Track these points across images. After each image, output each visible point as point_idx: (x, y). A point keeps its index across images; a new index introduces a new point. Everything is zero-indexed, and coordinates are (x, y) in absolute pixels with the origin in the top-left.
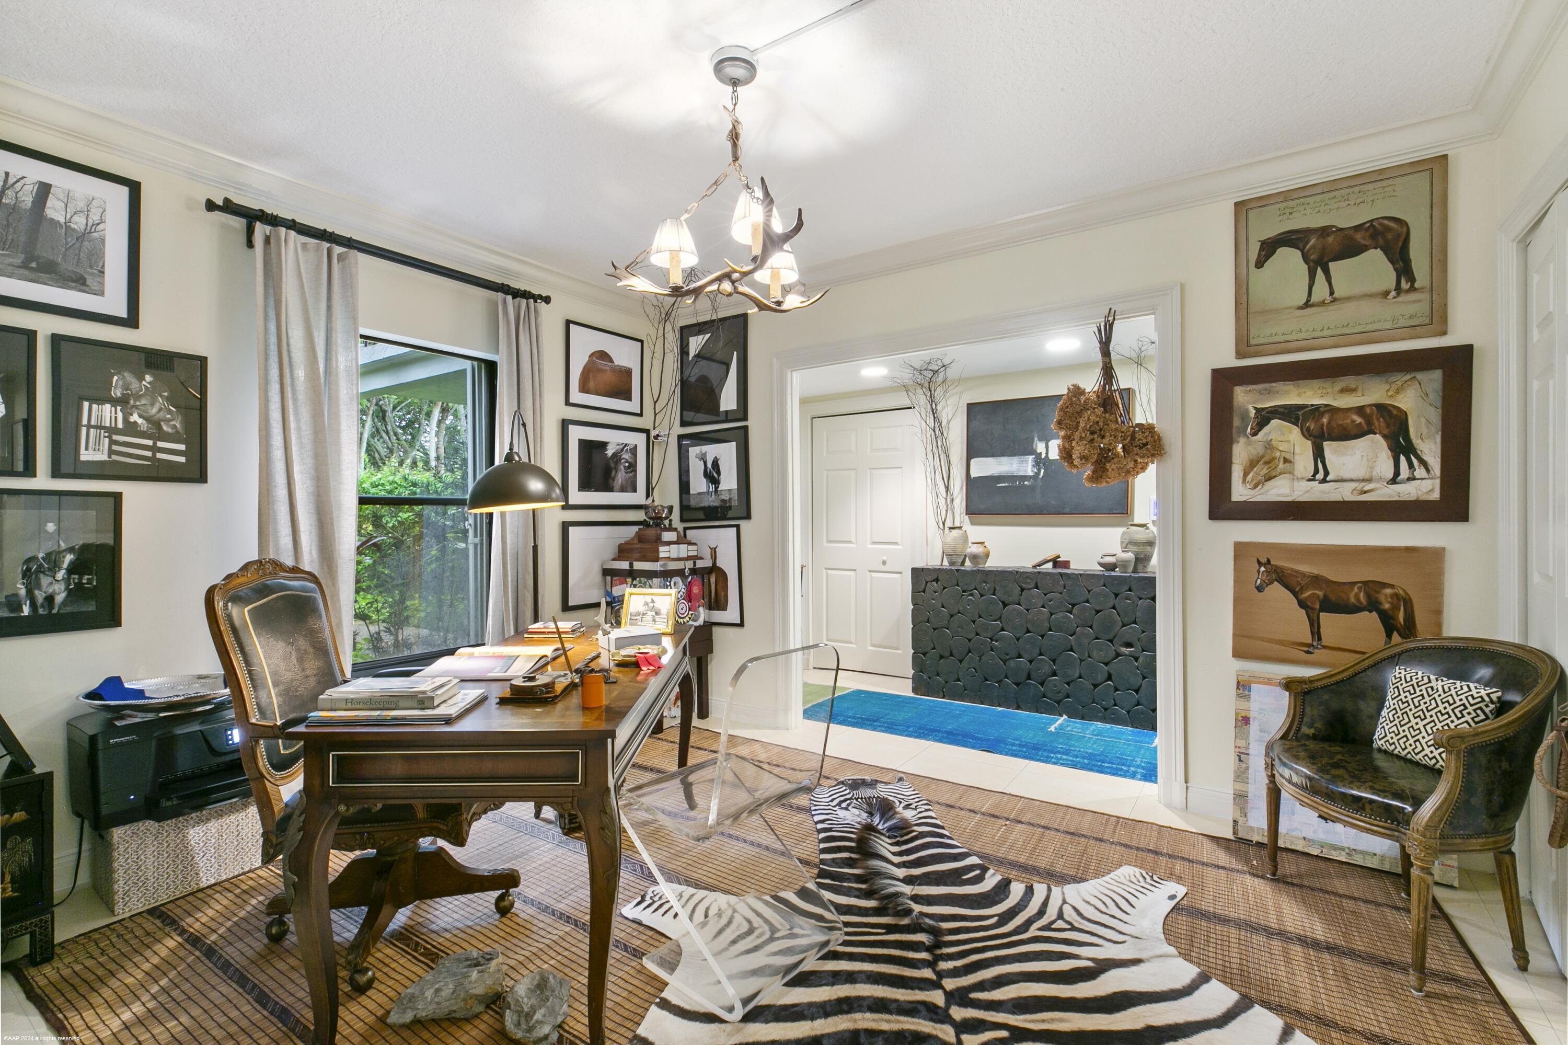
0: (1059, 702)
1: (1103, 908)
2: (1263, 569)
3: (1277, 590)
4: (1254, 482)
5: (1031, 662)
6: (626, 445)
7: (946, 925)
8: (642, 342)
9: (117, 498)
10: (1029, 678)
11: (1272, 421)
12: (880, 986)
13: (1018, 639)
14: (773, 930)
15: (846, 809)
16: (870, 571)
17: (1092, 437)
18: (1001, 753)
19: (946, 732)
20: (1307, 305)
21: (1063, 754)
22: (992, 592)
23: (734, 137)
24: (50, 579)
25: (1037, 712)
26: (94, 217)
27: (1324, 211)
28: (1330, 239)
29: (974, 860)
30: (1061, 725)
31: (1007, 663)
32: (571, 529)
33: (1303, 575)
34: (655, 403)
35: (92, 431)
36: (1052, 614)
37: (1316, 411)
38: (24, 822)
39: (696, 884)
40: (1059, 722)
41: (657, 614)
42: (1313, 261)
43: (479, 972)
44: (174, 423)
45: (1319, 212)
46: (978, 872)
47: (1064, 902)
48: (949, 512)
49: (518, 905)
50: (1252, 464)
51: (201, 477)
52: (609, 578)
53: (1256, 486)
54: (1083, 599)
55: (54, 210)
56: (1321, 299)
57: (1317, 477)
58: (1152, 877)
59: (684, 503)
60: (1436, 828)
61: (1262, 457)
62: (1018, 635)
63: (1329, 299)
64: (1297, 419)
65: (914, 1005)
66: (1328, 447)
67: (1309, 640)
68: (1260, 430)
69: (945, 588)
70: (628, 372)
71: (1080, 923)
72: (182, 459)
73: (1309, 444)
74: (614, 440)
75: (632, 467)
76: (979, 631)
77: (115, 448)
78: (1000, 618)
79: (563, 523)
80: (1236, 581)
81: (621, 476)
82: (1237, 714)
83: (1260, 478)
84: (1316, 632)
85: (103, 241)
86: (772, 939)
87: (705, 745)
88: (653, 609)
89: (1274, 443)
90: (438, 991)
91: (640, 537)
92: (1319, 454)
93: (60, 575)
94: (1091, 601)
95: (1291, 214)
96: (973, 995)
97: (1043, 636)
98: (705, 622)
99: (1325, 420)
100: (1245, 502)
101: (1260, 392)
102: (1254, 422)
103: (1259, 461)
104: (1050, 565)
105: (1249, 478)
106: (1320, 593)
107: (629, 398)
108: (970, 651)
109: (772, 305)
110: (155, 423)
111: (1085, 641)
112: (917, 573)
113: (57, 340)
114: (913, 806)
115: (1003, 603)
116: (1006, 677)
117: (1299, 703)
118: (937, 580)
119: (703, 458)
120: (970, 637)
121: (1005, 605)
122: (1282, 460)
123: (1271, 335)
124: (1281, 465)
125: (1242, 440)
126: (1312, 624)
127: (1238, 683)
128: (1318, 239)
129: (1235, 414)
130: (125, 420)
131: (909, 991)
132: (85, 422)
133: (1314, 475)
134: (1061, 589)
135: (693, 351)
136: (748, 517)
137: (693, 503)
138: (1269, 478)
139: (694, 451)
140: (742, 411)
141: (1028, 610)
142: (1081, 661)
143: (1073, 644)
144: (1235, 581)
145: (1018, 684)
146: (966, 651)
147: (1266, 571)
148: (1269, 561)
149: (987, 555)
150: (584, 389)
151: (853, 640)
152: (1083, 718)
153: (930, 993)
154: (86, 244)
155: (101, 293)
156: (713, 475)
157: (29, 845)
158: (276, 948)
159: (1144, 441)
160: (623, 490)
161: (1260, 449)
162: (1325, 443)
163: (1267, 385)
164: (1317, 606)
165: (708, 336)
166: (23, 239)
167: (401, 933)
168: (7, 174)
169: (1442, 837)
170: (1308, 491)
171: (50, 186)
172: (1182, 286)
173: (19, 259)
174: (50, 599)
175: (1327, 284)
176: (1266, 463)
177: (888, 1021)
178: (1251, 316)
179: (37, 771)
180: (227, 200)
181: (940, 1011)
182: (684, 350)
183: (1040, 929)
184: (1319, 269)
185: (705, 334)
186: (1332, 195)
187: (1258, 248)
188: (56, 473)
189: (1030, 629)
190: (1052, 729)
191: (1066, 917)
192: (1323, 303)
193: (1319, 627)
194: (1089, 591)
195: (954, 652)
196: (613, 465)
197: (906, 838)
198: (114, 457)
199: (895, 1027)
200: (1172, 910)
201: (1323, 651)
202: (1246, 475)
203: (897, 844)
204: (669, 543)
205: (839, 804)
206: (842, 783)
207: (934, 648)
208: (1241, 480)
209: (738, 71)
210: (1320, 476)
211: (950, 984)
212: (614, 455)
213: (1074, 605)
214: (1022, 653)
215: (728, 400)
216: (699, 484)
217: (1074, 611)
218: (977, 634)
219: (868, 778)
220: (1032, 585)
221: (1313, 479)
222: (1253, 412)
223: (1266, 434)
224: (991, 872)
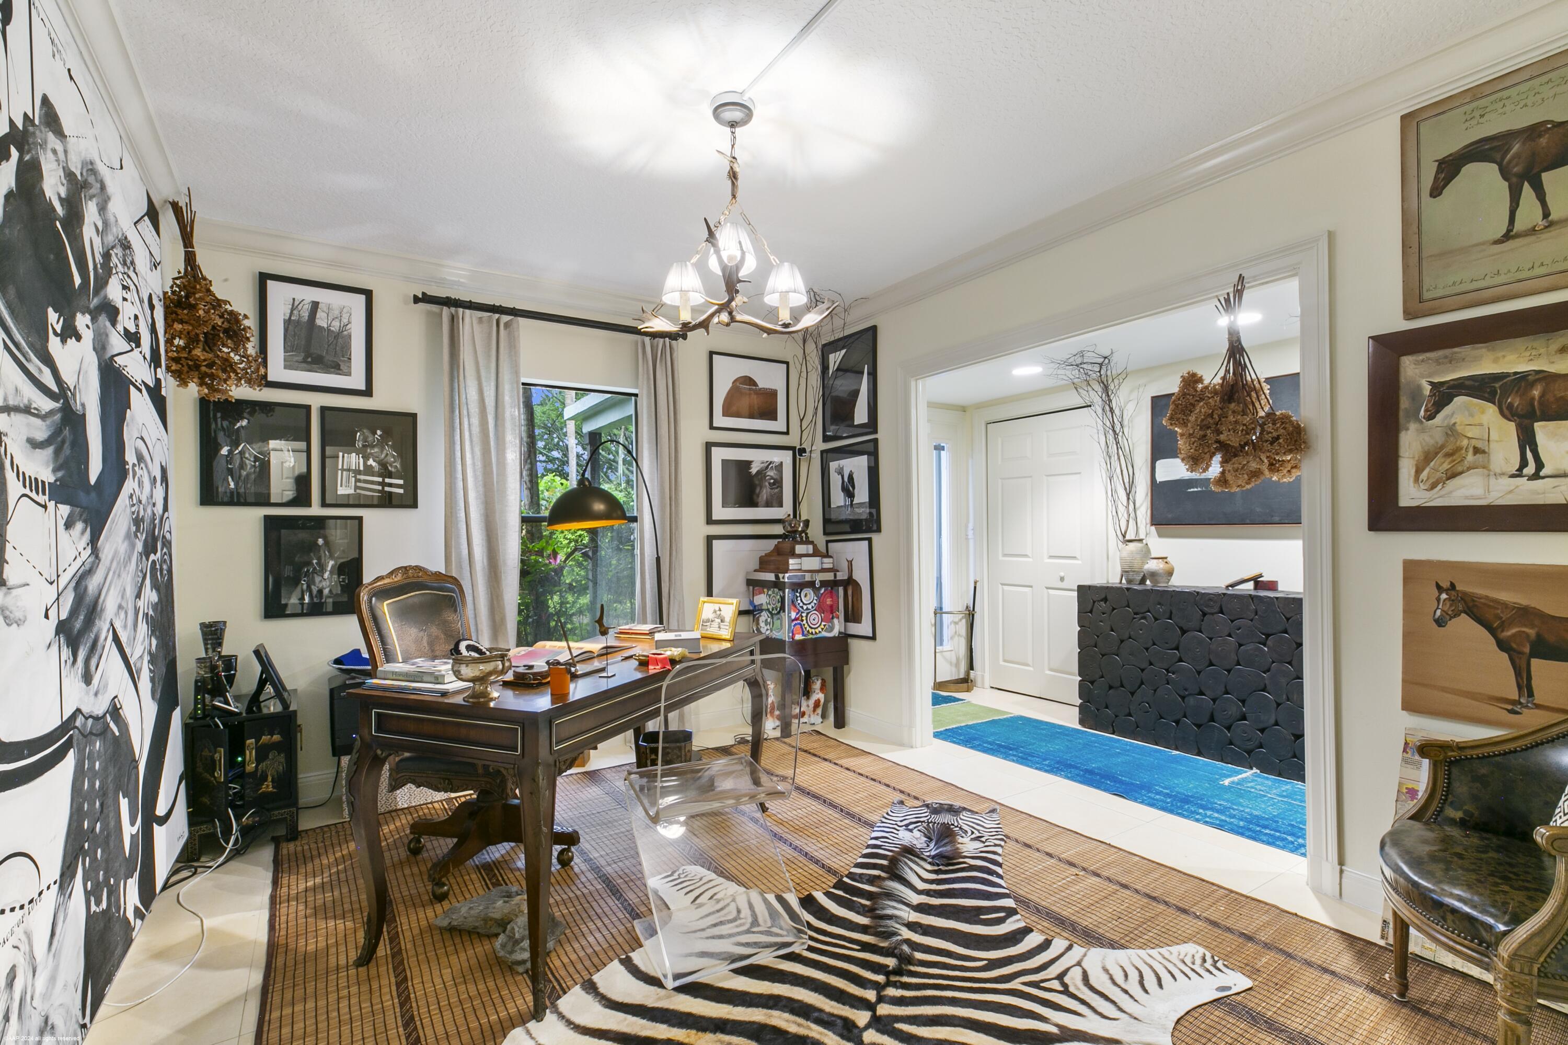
0: (1249, 752)
1: (1119, 979)
2: (1444, 596)
3: (1465, 625)
4: (1431, 481)
5: (1214, 700)
6: (771, 463)
7: (919, 956)
8: (787, 363)
9: (360, 519)
10: (1212, 719)
11: (1456, 399)
12: (816, 994)
13: (1199, 673)
14: (755, 922)
15: (911, 831)
16: (1047, 588)
17: (1202, 433)
18: (1135, 800)
19: (1087, 771)
20: (1508, 236)
21: (1218, 811)
22: (1168, 615)
23: (733, 176)
24: (320, 578)
25: (1222, 761)
26: (345, 321)
27: (1534, 104)
28: (1543, 141)
29: (1009, 903)
30: (1244, 780)
31: (1186, 699)
32: (714, 542)
33: (1505, 605)
34: (801, 420)
35: (345, 473)
36: (1240, 645)
37: (1522, 381)
38: (279, 742)
39: (722, 872)
40: (1244, 775)
41: (722, 621)
42: (1516, 175)
43: (505, 902)
44: (396, 465)
45: (1526, 105)
46: (1002, 914)
47: (1079, 964)
48: (1132, 522)
49: (577, 860)
50: (1427, 458)
51: (414, 505)
52: (751, 588)
53: (1433, 486)
54: (1280, 628)
55: (321, 320)
56: (1530, 226)
57: (1525, 471)
58: (1216, 962)
59: (827, 517)
60: (1532, 960)
61: (1442, 447)
62: (1199, 668)
63: (1542, 223)
64: (1493, 393)
65: (833, 1019)
66: (1542, 430)
67: (1514, 695)
68: (1438, 412)
69: (1114, 609)
70: (773, 394)
71: (1078, 989)
72: (401, 491)
73: (1511, 427)
74: (758, 458)
75: (778, 483)
76: (1152, 661)
77: (358, 484)
78: (1177, 648)
79: (708, 536)
80: (1406, 611)
81: (765, 493)
82: (1400, 784)
83: (1439, 475)
84: (1525, 684)
85: (350, 336)
86: (748, 932)
87: (822, 754)
88: (719, 616)
89: (1459, 428)
90: (471, 908)
91: (777, 550)
92: (1527, 440)
93: (326, 575)
94: (1289, 631)
95: (1482, 116)
96: (900, 1026)
97: (1229, 671)
98: (840, 633)
99: (1536, 393)
100: (1418, 507)
101: (1438, 362)
102: (1429, 401)
103: (1437, 454)
104: (1250, 585)
105: (1424, 475)
106: (1532, 632)
107: (775, 418)
108: (1142, 683)
109: (779, 328)
110: (383, 465)
111: (1283, 681)
112: (1084, 592)
113: (324, 410)
114: (983, 839)
115: (1181, 628)
116: (1185, 716)
117: (1441, 775)
118: (1105, 600)
119: (840, 472)
120: (1143, 667)
121: (1184, 632)
122: (1471, 450)
123: (1454, 283)
124: (1470, 457)
125: (1413, 426)
126: (1518, 674)
127: (1406, 744)
128: (1524, 143)
129: (1401, 393)
130: (365, 463)
131: (840, 1006)
132: (340, 467)
133: (1520, 469)
134: (1252, 615)
135: (832, 368)
136: (879, 530)
137: (833, 516)
138: (1452, 475)
139: (833, 465)
140: (872, 424)
141: (1211, 639)
142: (1278, 705)
143: (1267, 682)
144: (1404, 611)
145: (1199, 726)
146: (1139, 682)
147: (1449, 599)
148: (1453, 586)
149: (1170, 573)
150: (727, 413)
151: (1031, 663)
152: (1280, 775)
153: (859, 1012)
154: (340, 340)
155: (349, 374)
156: (849, 490)
157: (282, 758)
158: (412, 859)
159: (1275, 434)
160: (768, 504)
161: (1439, 438)
162: (1536, 424)
163: (1447, 352)
164: (1527, 650)
165: (843, 351)
166: (303, 343)
167: (490, 865)
168: (294, 299)
169: (1542, 973)
170: (1511, 492)
171: (318, 303)
172: (1331, 236)
173: (300, 358)
174: (320, 592)
175: (1538, 203)
176: (1448, 455)
177: (799, 1025)
178: (1424, 263)
179: (291, 709)
180: (424, 294)
181: (856, 1031)
182: (825, 367)
183: (1024, 984)
184: (1526, 185)
185: (840, 350)
186: (1544, 78)
187: (1435, 169)
188: (324, 504)
189: (1214, 661)
190: (1227, 782)
191: (1067, 979)
192: (1533, 231)
193: (1529, 678)
194: (1288, 619)
195: (1125, 682)
196: (757, 482)
197: (951, 868)
198: (358, 491)
199: (802, 1031)
200: (1210, 1002)
201: (1537, 711)
202: (1418, 471)
203: (936, 872)
204: (800, 556)
205: (907, 825)
206: (927, 806)
207: (1102, 677)
208: (1412, 479)
209: (736, 115)
210: (1530, 469)
211: (884, 1010)
212: (758, 472)
213: (1268, 636)
214: (1203, 689)
215: (861, 416)
216: (838, 499)
217: (1269, 643)
218: (1151, 664)
219: (957, 804)
220: (1216, 609)
221: (1519, 474)
222: (1427, 389)
223: (1447, 417)
224: (1018, 917)
